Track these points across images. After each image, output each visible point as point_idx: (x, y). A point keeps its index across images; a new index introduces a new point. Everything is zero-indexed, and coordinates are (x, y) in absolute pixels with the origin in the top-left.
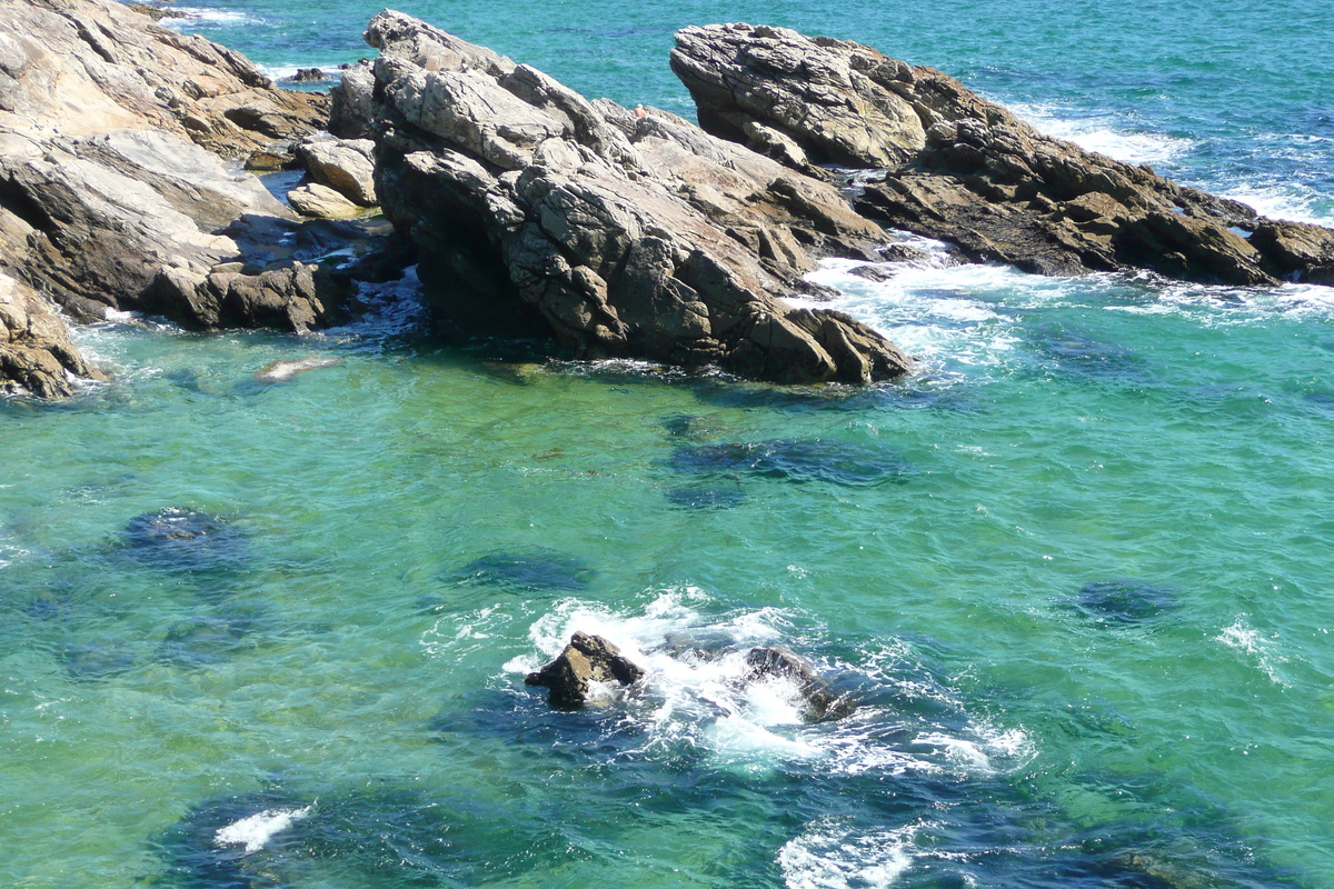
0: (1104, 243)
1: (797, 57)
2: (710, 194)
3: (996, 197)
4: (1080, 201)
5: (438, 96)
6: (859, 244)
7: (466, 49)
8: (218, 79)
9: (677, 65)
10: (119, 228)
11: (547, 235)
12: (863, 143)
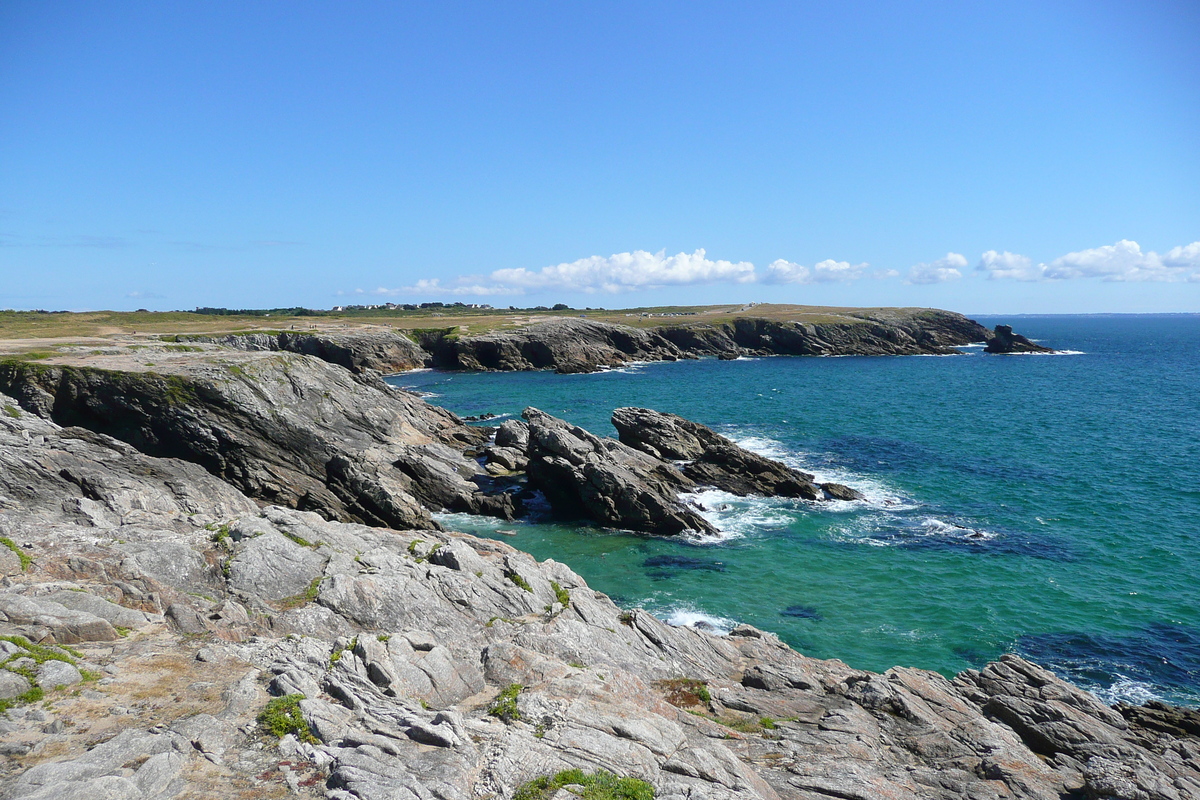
0: (772, 489)
1: (656, 420)
2: (639, 471)
3: (733, 472)
4: (762, 474)
5: (553, 438)
6: (688, 488)
7: (558, 421)
8: (447, 423)
9: (613, 421)
10: (441, 479)
11: (595, 486)
12: (681, 450)
